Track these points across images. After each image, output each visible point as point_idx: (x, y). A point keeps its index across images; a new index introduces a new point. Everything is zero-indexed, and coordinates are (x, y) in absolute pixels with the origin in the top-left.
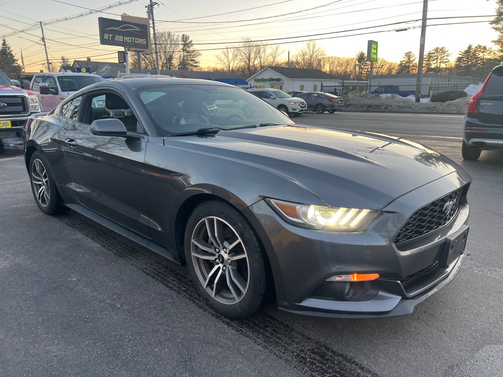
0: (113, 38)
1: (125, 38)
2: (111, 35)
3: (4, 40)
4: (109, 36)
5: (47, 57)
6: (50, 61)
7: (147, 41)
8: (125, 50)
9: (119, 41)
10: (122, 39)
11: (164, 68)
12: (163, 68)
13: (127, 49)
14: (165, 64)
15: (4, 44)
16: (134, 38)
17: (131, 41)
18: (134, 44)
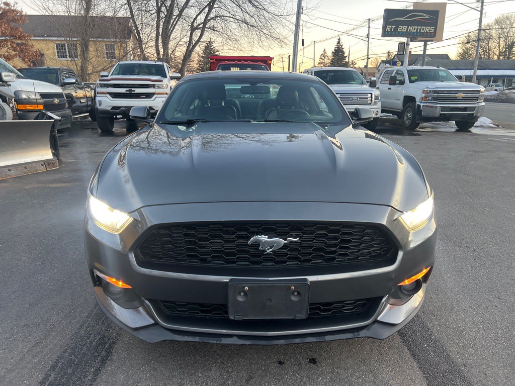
0: (396, 29)
1: (410, 28)
2: (393, 27)
3: (339, 39)
4: (392, 28)
5: (368, 53)
6: (369, 57)
7: (435, 30)
8: (408, 41)
9: (402, 32)
10: (406, 29)
11: (501, 58)
12: (499, 58)
13: (409, 39)
14: (503, 53)
15: (339, 43)
16: (419, 27)
17: (415, 31)
18: (419, 34)
